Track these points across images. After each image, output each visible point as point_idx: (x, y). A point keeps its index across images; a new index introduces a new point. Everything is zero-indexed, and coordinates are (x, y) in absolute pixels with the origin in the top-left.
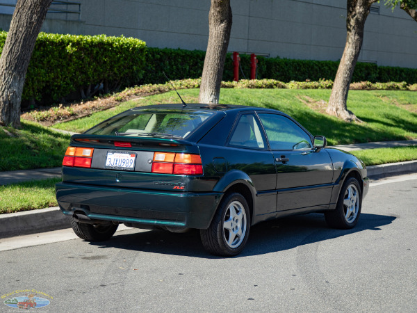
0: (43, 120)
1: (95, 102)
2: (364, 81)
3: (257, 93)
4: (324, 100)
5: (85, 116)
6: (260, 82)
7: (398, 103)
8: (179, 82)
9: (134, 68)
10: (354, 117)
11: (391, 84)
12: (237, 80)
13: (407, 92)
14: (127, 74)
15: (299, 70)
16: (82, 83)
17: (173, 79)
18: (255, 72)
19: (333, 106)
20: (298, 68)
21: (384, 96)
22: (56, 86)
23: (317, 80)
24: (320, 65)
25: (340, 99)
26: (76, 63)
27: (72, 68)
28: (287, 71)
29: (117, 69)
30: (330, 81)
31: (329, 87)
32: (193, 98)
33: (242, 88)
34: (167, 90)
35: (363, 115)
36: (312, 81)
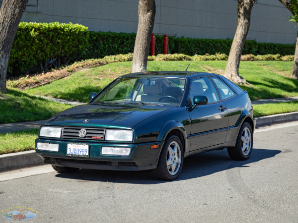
0: (16, 86)
1: (53, 73)
2: (248, 53)
3: (172, 64)
4: (221, 68)
5: (47, 84)
6: (173, 56)
7: (275, 70)
8: (113, 57)
9: (80, 47)
10: (244, 81)
11: (268, 56)
12: (156, 55)
13: (281, 62)
14: (74, 51)
15: (199, 46)
16: (42, 59)
17: (109, 55)
18: (167, 47)
19: (229, 73)
20: (198, 45)
21: (264, 65)
22: (23, 61)
23: (214, 54)
24: (214, 43)
25: (234, 68)
26: (37, 44)
27: (34, 48)
28: (190, 47)
29: (68, 48)
30: (224, 54)
31: (223, 59)
32: (126, 69)
33: (160, 61)
34: (105, 63)
35: (251, 80)
36: (210, 54)
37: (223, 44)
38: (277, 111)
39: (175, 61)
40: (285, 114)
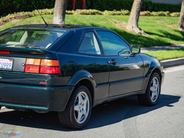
2: (146, 10)
3: (86, 18)
4: (125, 22)
6: (88, 11)
7: (165, 23)
8: (40, 11)
9: (14, 2)
10: (142, 32)
11: (161, 12)
12: (75, 10)
13: (170, 17)
14: (9, 6)
15: (109, 5)
17: (37, 9)
18: (84, 5)
19: (130, 25)
20: (108, 3)
21: (157, 19)
23: (120, 10)
24: (120, 2)
25: (134, 21)
28: (102, 5)
29: (4, 3)
30: (127, 11)
31: (127, 14)
32: (49, 20)
33: (78, 14)
34: (33, 15)
35: (147, 31)
36: (117, 10)
37: (127, 3)
38: (168, 57)
39: (89, 15)
40: (174, 60)
